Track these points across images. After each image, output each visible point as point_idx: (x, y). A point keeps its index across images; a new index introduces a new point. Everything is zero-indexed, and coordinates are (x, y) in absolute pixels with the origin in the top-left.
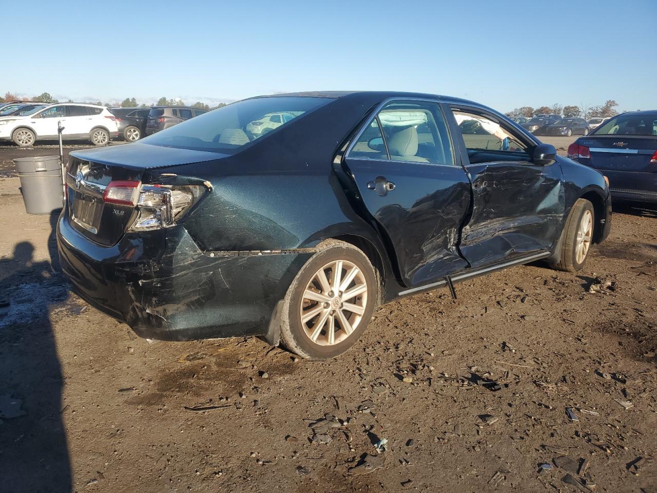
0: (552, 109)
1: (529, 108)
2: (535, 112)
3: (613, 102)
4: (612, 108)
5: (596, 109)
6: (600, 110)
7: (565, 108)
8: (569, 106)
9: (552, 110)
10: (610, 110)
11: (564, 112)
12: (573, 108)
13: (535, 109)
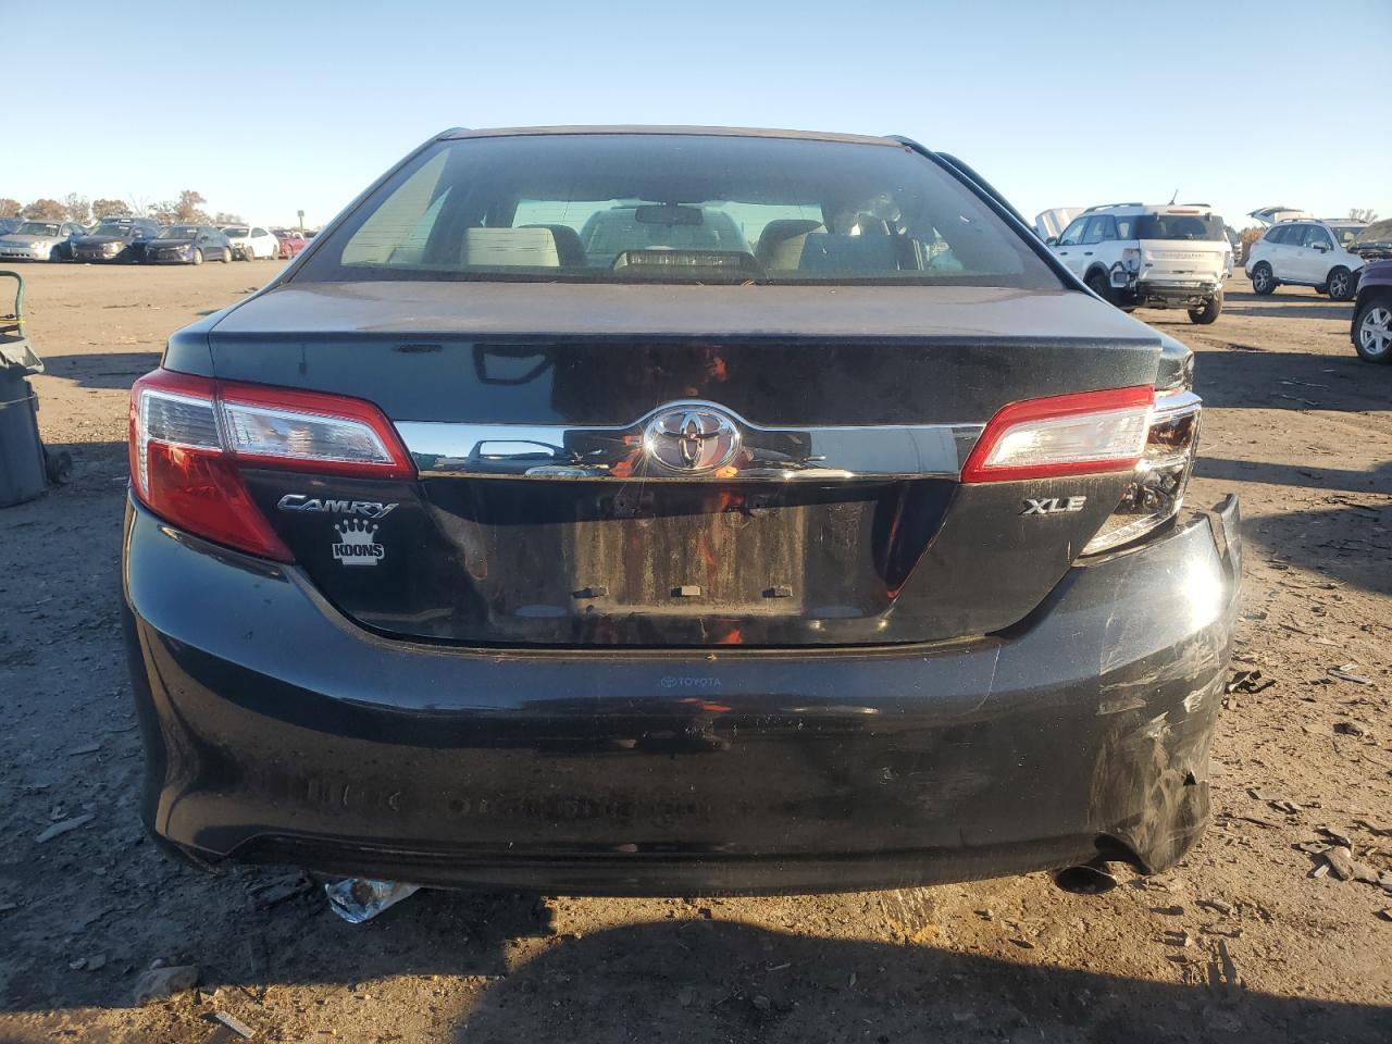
0: (67, 205)
1: (8, 202)
2: (25, 211)
3: (195, 194)
4: (196, 206)
5: (163, 208)
6: (173, 211)
7: (96, 203)
8: (103, 200)
9: (66, 209)
10: (191, 211)
11: (95, 212)
12: (112, 203)
13: (24, 205)
